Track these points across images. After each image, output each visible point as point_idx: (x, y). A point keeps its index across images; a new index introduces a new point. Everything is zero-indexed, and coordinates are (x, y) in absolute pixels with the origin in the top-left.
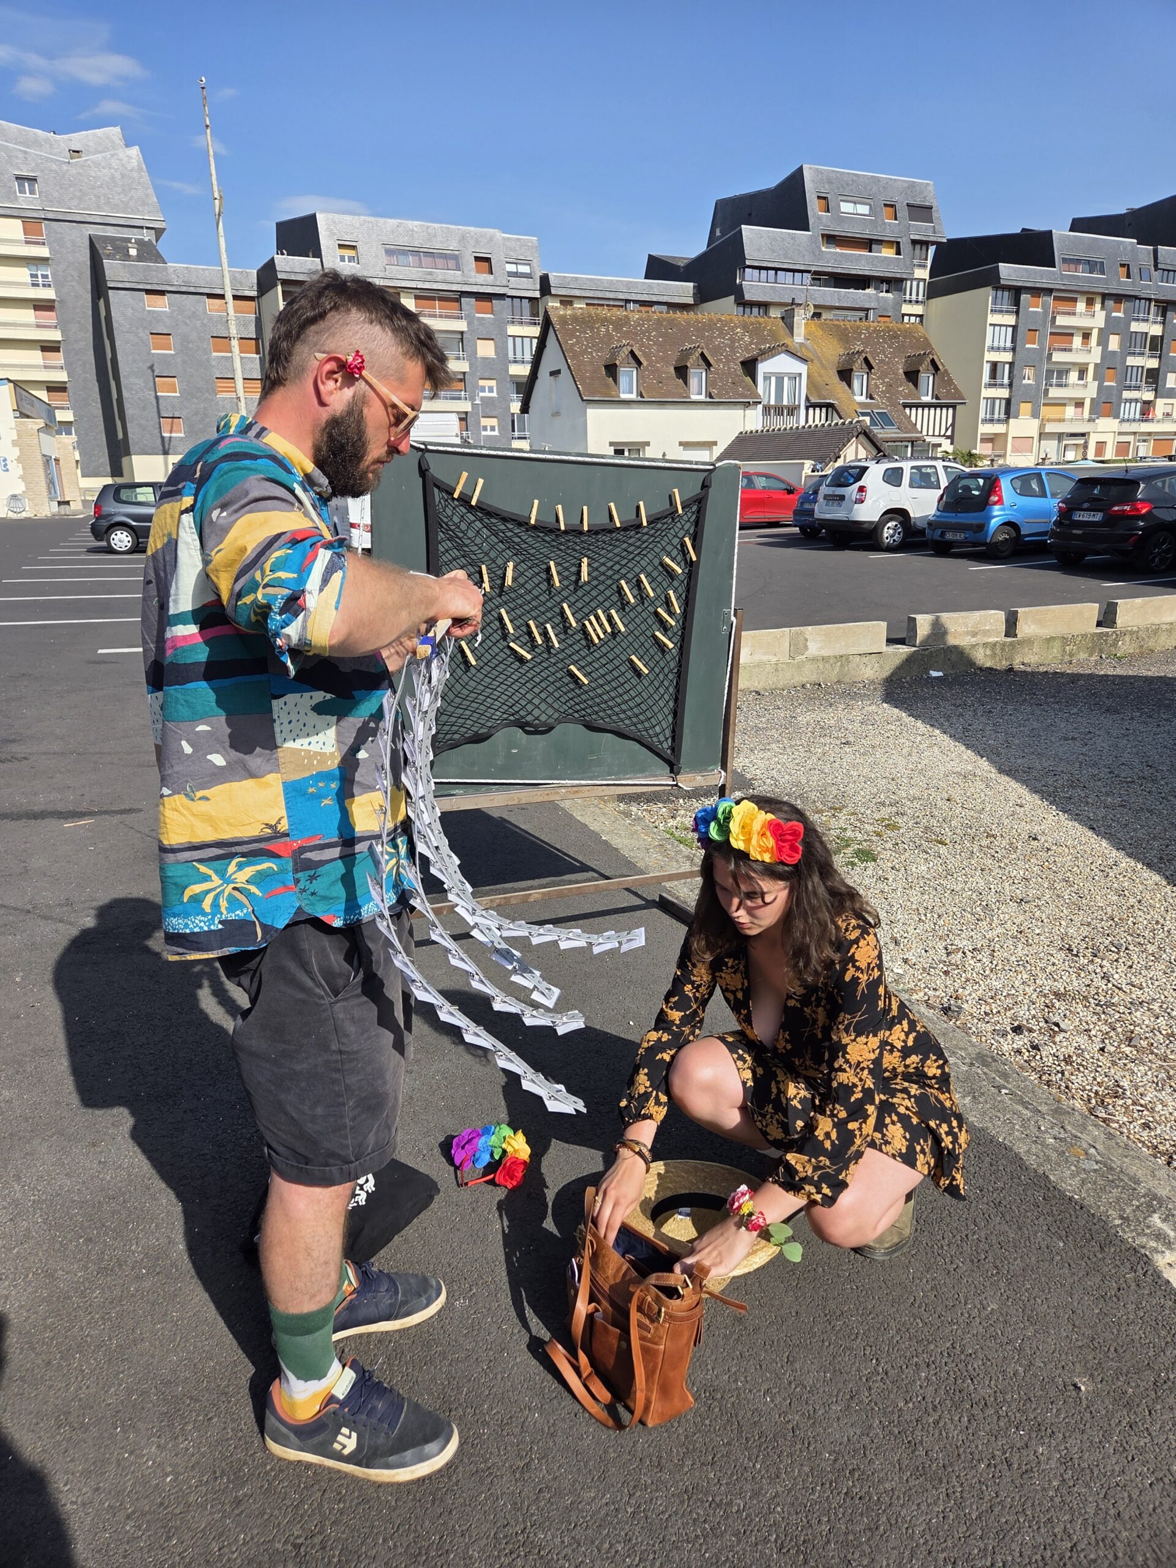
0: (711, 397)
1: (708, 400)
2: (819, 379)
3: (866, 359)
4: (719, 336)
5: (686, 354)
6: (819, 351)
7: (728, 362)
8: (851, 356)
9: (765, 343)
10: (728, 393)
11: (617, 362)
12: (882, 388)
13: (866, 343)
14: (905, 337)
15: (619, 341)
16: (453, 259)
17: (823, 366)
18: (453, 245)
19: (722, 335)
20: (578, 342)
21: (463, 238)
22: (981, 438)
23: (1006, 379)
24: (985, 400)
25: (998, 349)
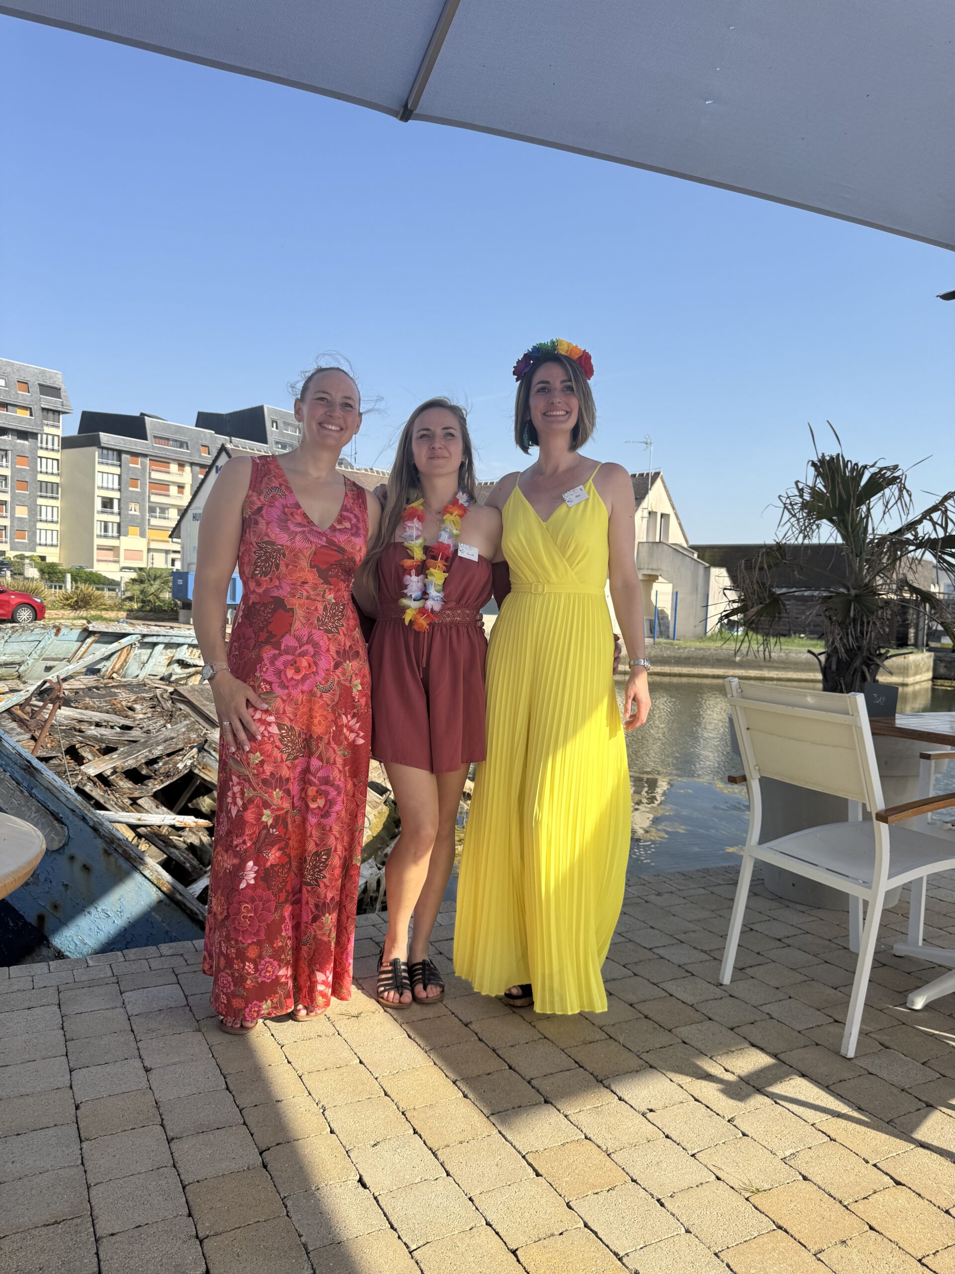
22: (98, 549)
23: (116, 509)
24: (99, 523)
25: (107, 488)
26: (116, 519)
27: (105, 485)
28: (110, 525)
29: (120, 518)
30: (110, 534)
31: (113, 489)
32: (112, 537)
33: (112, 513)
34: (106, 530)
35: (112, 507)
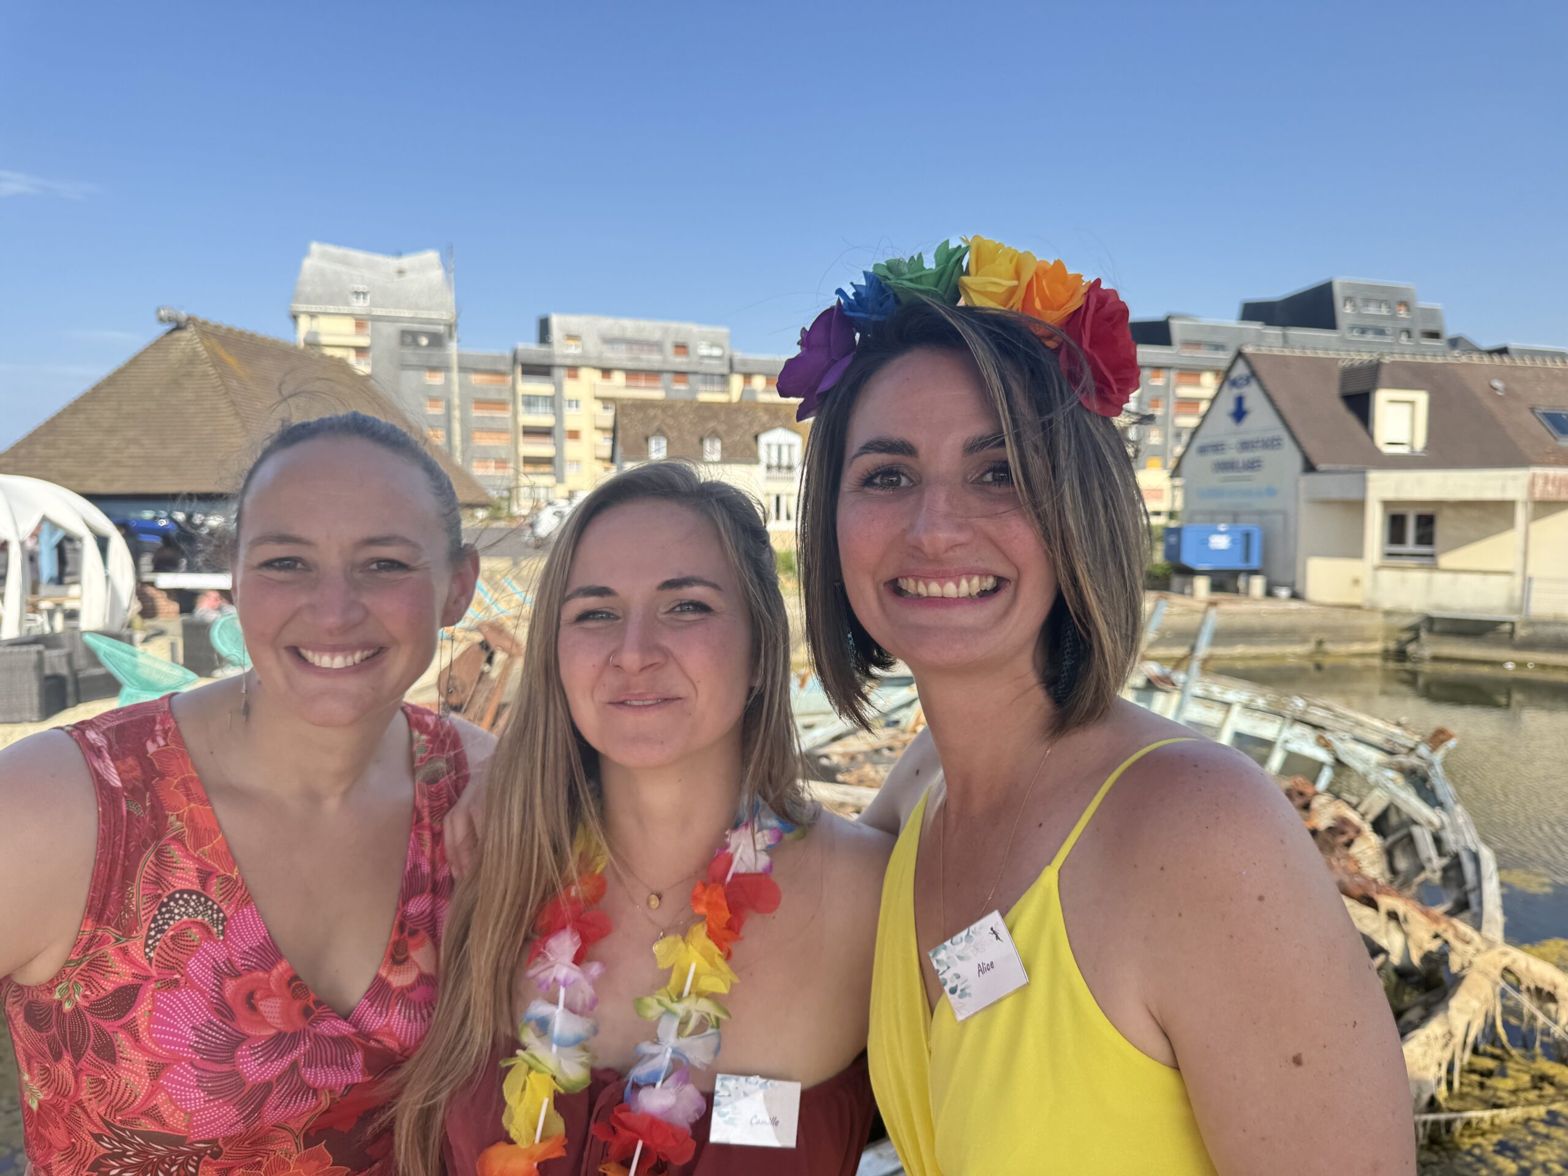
1: (721, 459)
16: (656, 346)
18: (657, 336)
21: (666, 331)
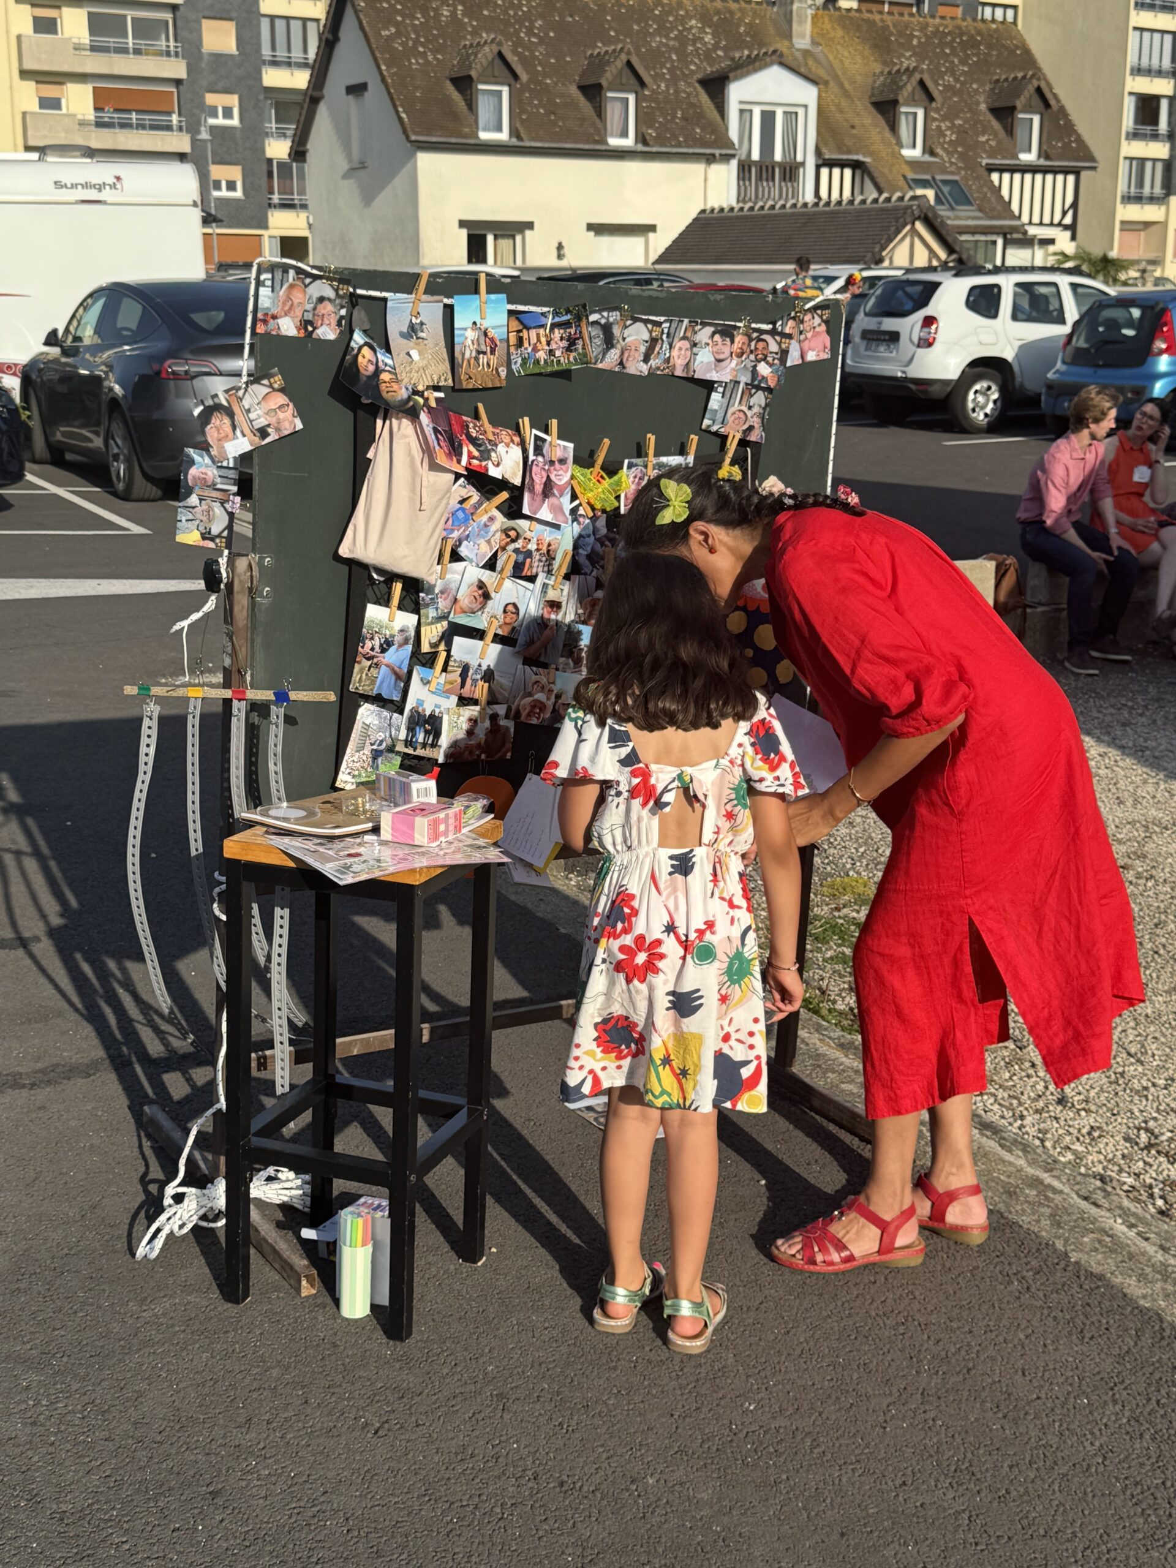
0: (645, 143)
1: (640, 147)
2: (839, 117)
3: (922, 83)
4: (658, 32)
5: (599, 63)
6: (836, 64)
7: (674, 80)
8: (894, 79)
9: (740, 48)
10: (676, 137)
11: (473, 74)
12: (949, 136)
13: (921, 54)
14: (989, 46)
15: (475, 33)
17: (846, 93)
19: (662, 30)
20: (398, 34)
22: (1121, 230)
23: (1163, 125)
24: (1128, 162)
25: (1148, 72)
26: (1160, 150)
27: (1145, 63)
28: (1149, 166)
29: (1172, 149)
30: (1147, 190)
31: (1160, 73)
32: (1152, 200)
33: (1155, 137)
34: (1140, 184)
35: (1155, 121)
